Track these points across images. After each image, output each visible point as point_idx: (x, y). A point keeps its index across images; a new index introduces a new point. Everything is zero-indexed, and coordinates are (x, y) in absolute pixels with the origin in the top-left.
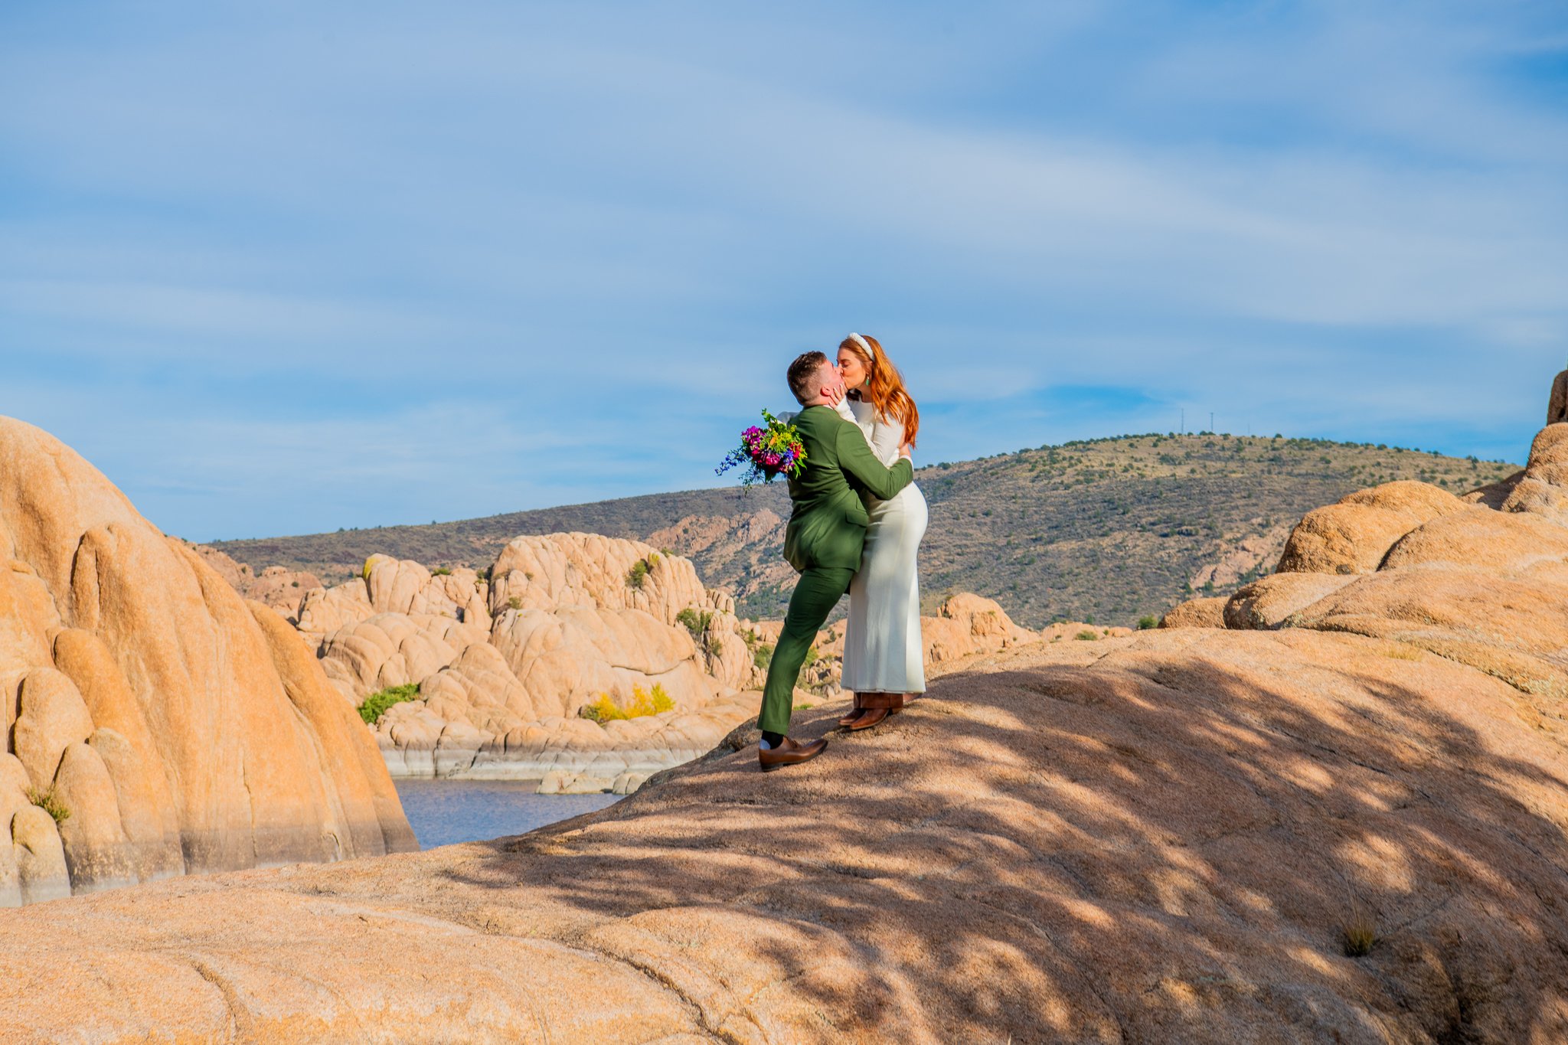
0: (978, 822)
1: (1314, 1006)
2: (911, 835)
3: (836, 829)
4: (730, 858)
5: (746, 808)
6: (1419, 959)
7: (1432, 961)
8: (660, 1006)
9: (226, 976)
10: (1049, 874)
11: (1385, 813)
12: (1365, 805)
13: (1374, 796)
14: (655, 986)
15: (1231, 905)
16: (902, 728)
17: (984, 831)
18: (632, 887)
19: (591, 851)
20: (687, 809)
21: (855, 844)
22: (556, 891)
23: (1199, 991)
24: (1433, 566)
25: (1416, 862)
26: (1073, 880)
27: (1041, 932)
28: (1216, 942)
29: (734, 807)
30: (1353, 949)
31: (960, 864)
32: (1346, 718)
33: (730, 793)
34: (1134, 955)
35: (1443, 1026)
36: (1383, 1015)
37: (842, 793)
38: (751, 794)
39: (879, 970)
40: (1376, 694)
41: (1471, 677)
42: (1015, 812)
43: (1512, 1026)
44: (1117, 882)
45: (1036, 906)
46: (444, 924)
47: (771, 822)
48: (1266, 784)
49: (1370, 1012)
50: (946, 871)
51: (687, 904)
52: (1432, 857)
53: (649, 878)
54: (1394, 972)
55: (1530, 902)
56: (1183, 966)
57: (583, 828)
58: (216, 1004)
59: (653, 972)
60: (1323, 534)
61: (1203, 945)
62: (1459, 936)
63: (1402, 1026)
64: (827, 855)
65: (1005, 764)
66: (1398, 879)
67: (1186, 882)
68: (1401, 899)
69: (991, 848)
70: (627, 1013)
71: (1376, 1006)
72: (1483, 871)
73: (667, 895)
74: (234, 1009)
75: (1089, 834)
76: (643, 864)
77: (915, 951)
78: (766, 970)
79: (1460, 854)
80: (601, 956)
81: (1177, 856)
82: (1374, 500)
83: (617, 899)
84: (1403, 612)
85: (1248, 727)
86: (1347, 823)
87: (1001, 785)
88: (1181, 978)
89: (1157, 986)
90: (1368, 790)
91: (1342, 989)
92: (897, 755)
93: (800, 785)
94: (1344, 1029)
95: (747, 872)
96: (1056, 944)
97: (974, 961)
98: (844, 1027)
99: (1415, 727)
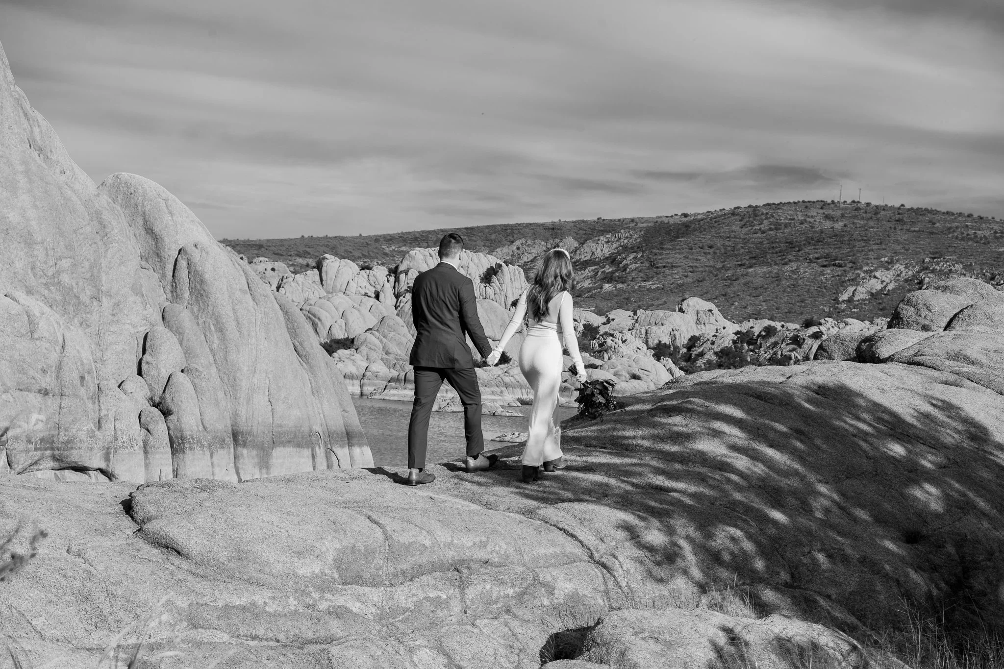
0: (723, 466)
1: (887, 567)
2: (688, 471)
3: (650, 466)
4: (598, 478)
5: (603, 452)
6: (944, 547)
7: (950, 549)
8: (572, 548)
9: (382, 521)
10: (757, 495)
11: (934, 470)
12: (923, 466)
13: (927, 462)
14: (570, 539)
15: (849, 514)
16: (683, 414)
17: (725, 471)
18: (551, 490)
20: (572, 449)
21: (659, 475)
22: (514, 490)
23: (830, 556)
24: (975, 329)
25: (947, 497)
26: (770, 498)
27: (753, 524)
28: (840, 533)
29: (596, 451)
30: (911, 538)
31: (712, 487)
32: (917, 418)
33: (594, 442)
34: (799, 538)
35: (953, 580)
36: (922, 573)
37: (652, 446)
38: (605, 444)
39: (675, 538)
40: (935, 406)
42: (741, 462)
43: (990, 582)
44: (791, 501)
45: (752, 511)
46: (466, 503)
47: (617, 460)
48: (872, 453)
49: (916, 571)
50: (707, 491)
51: (580, 500)
52: (956, 495)
53: (559, 485)
54: (931, 552)
56: (823, 544)
58: (379, 534)
59: (568, 532)
60: (915, 306)
61: (833, 535)
62: (966, 536)
63: (932, 580)
64: (646, 479)
65: (736, 436)
66: (936, 506)
67: (825, 502)
68: (938, 516)
69: (729, 480)
70: (558, 551)
71: (919, 569)
72: (982, 504)
73: (569, 495)
74: (387, 537)
75: (778, 475)
77: (691, 531)
78: (621, 534)
79: (970, 495)
80: (543, 523)
81: (822, 489)
82: (945, 289)
83: (545, 495)
84: (956, 357)
85: (864, 421)
86: (912, 475)
87: (734, 448)
88: (820, 551)
89: (809, 553)
90: (925, 458)
91: (902, 559)
92: (681, 428)
93: (630, 441)
94: (902, 579)
95: (607, 485)
96: (761, 530)
97: (720, 536)
98: (658, 564)
99: (954, 424)
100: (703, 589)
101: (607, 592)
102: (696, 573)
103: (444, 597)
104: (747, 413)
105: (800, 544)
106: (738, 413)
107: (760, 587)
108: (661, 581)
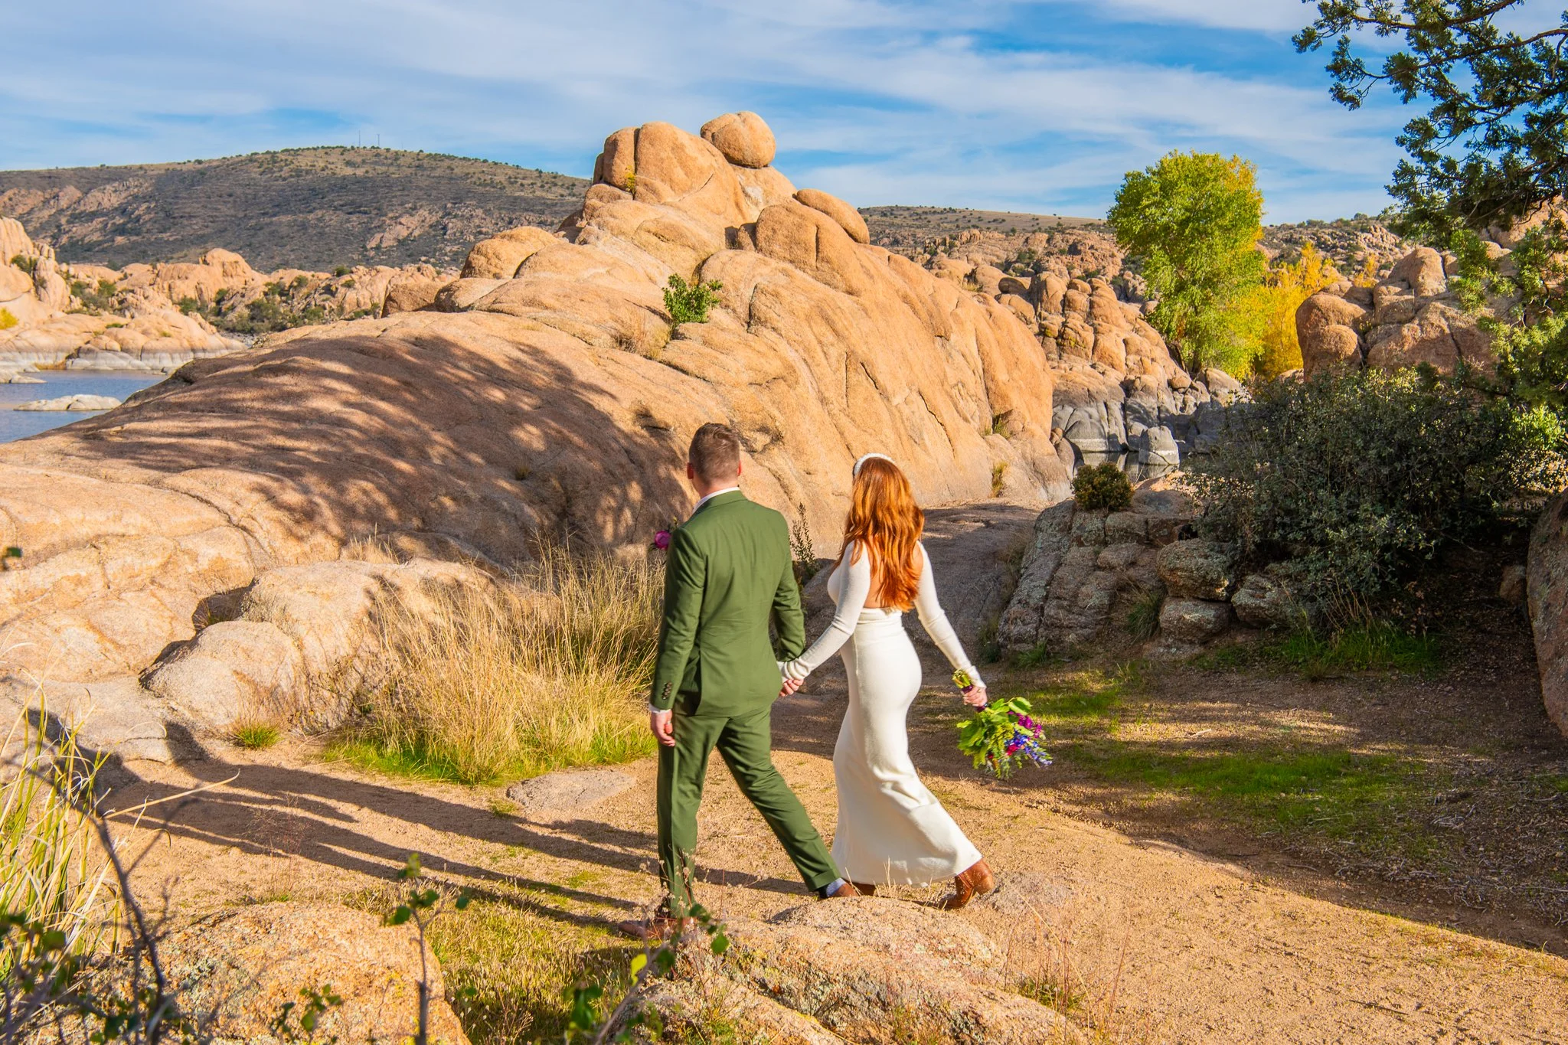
0: (340, 422)
1: (505, 504)
2: (307, 430)
3: (267, 427)
4: (217, 443)
5: (213, 416)
6: (549, 481)
7: (554, 482)
8: (209, 514)
10: (379, 448)
11: (531, 412)
12: (521, 409)
13: (526, 403)
14: (205, 505)
15: (463, 459)
16: (290, 373)
17: (344, 427)
18: (170, 459)
19: (135, 439)
21: (279, 435)
22: (129, 461)
23: (454, 499)
24: (542, 275)
25: (546, 436)
26: (392, 450)
27: (382, 475)
28: (460, 477)
29: (206, 416)
30: (520, 477)
31: (335, 444)
32: (510, 364)
33: (201, 407)
34: (425, 484)
35: (559, 510)
36: (534, 506)
37: (265, 408)
38: (213, 408)
40: (522, 351)
41: (565, 339)
42: (358, 417)
43: (588, 509)
44: (410, 452)
45: (378, 463)
46: (80, 477)
47: (231, 424)
48: (475, 400)
49: (529, 506)
50: (330, 448)
51: (204, 466)
52: (553, 433)
53: (177, 453)
54: (538, 487)
55: (597, 452)
56: (447, 488)
57: (122, 425)
59: (202, 499)
60: (485, 256)
61: (454, 479)
62: (566, 469)
63: (542, 511)
64: (266, 440)
65: (348, 392)
66: (538, 445)
67: (441, 450)
68: (540, 453)
69: (349, 436)
70: (195, 518)
71: (531, 503)
72: (577, 439)
73: (191, 462)
74: (13, 519)
75: (395, 427)
76: (169, 446)
77: (326, 488)
78: (256, 497)
79: (565, 431)
80: (173, 492)
81: (437, 437)
82: (511, 237)
83: (166, 464)
84: (531, 303)
85: (463, 369)
86: (514, 418)
87: (348, 404)
88: (446, 495)
89: (436, 498)
90: (522, 401)
91: (517, 496)
92: (291, 387)
93: (240, 404)
94: (519, 513)
95: (228, 449)
96: (390, 481)
97: (353, 490)
98: (298, 522)
99: (541, 367)
100: (343, 543)
101: (250, 554)
102: (335, 529)
103: (83, 574)
104: (354, 368)
105: (426, 490)
106: (344, 369)
107: (395, 534)
108: (300, 539)
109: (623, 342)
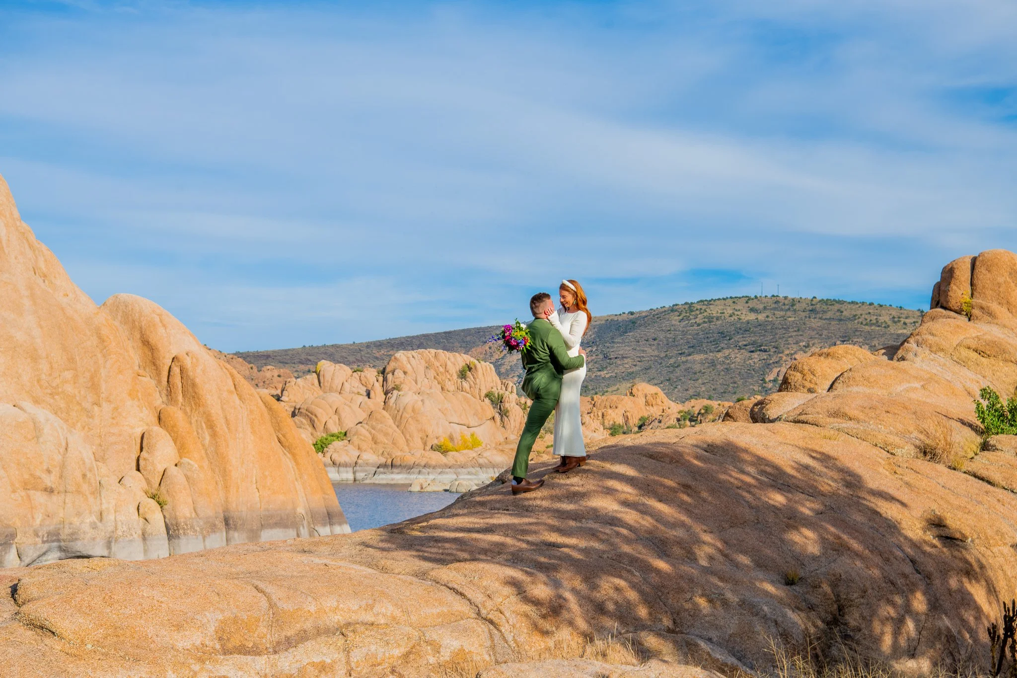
0: (613, 521)
1: (765, 608)
2: (581, 527)
3: (546, 524)
4: (495, 538)
5: (504, 513)
6: (820, 587)
7: (826, 588)
8: (460, 606)
9: (268, 590)
10: (644, 547)
11: (811, 516)
12: (802, 513)
13: (807, 508)
14: (458, 597)
15: (731, 561)
16: (580, 475)
17: (616, 525)
18: (450, 551)
19: (431, 533)
20: (477, 513)
21: (554, 532)
22: (414, 553)
23: (710, 601)
24: (855, 389)
25: (823, 540)
26: (656, 549)
27: (637, 574)
28: (722, 579)
29: (499, 513)
30: (788, 581)
31: (602, 541)
32: (798, 470)
33: (498, 505)
34: (681, 584)
35: (829, 618)
36: (800, 613)
37: (550, 506)
38: (507, 506)
39: (561, 591)
40: (814, 458)
41: (863, 448)
42: (631, 517)
43: (864, 618)
44: (677, 550)
45: (636, 561)
46: (363, 568)
47: (516, 521)
48: (754, 503)
49: (793, 611)
50: (596, 545)
51: (474, 560)
52: (831, 538)
53: (458, 547)
54: (807, 593)
55: (877, 560)
56: (704, 590)
57: (427, 521)
58: (264, 603)
59: (457, 591)
60: (801, 372)
61: (715, 580)
62: (840, 576)
63: (808, 618)
64: (541, 537)
65: (628, 493)
66: (814, 549)
67: (709, 550)
68: (814, 558)
69: (618, 534)
70: (445, 610)
71: (797, 608)
72: (855, 545)
73: (466, 555)
74: (272, 605)
75: (666, 527)
76: (455, 540)
77: (578, 584)
78: (508, 590)
79: (845, 537)
80: (434, 583)
81: (707, 538)
82: (828, 355)
83: (442, 557)
84: (836, 414)
85: (748, 474)
86: (791, 522)
87: (625, 503)
88: (702, 595)
89: (691, 599)
90: (804, 505)
91: (780, 601)
92: (577, 488)
93: (531, 502)
94: (780, 619)
95: (503, 545)
96: (644, 579)
97: (605, 587)
98: (544, 617)
99: (831, 474)
100: (588, 638)
101: (493, 647)
102: (582, 624)
103: (328, 661)
104: (640, 471)
105: (680, 590)
106: (630, 472)
107: (643, 634)
108: (545, 633)
109: (928, 452)
